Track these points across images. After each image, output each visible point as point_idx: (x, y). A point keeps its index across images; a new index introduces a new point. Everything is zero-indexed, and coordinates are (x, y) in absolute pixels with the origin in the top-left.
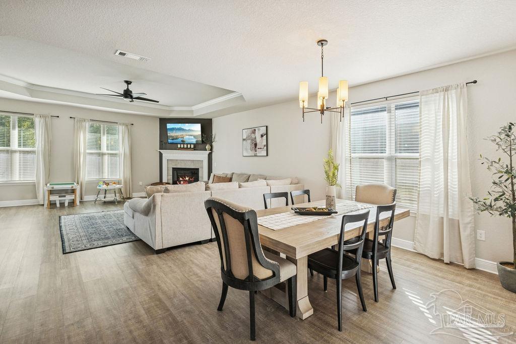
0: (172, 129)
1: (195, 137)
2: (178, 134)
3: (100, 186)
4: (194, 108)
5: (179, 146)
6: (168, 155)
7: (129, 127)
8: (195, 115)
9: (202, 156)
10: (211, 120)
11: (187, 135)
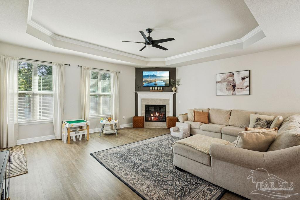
0: (148, 76)
1: (164, 81)
2: (152, 79)
3: (102, 122)
4: (166, 59)
5: (151, 88)
6: (142, 95)
7: (118, 74)
8: (167, 65)
9: (168, 95)
10: (175, 68)
11: (158, 80)
